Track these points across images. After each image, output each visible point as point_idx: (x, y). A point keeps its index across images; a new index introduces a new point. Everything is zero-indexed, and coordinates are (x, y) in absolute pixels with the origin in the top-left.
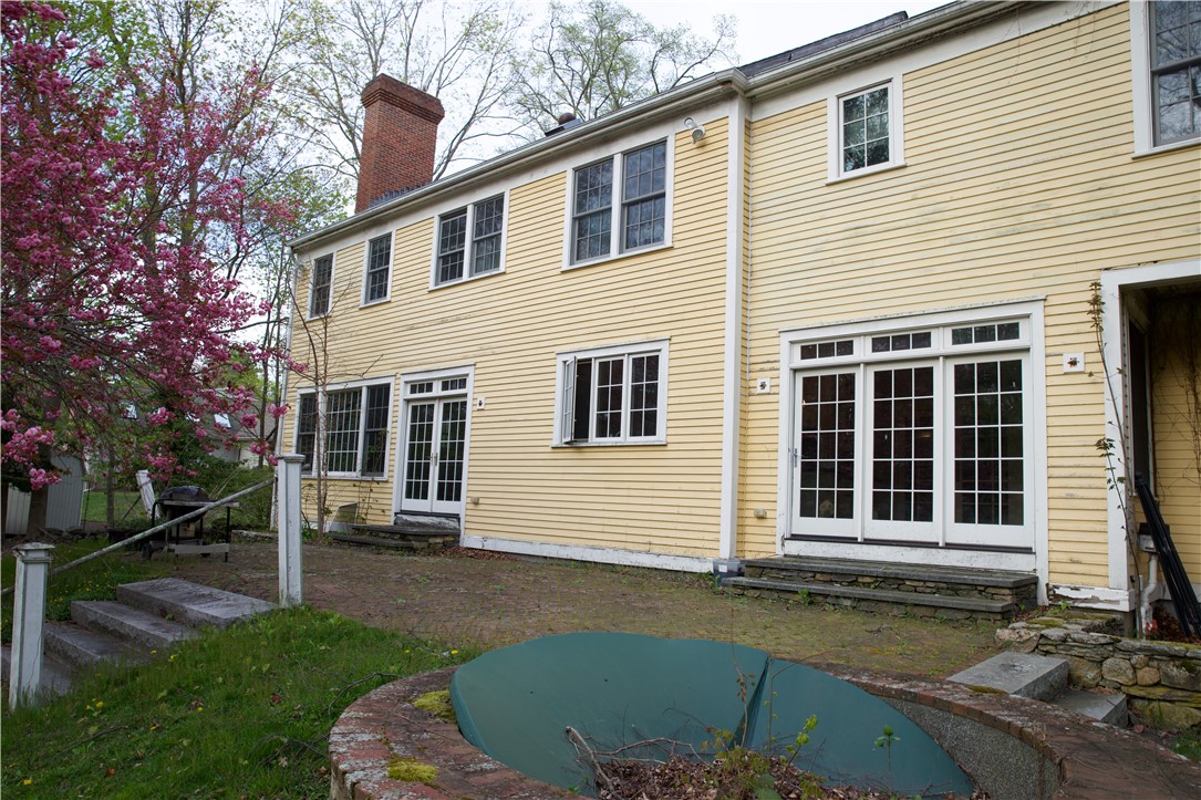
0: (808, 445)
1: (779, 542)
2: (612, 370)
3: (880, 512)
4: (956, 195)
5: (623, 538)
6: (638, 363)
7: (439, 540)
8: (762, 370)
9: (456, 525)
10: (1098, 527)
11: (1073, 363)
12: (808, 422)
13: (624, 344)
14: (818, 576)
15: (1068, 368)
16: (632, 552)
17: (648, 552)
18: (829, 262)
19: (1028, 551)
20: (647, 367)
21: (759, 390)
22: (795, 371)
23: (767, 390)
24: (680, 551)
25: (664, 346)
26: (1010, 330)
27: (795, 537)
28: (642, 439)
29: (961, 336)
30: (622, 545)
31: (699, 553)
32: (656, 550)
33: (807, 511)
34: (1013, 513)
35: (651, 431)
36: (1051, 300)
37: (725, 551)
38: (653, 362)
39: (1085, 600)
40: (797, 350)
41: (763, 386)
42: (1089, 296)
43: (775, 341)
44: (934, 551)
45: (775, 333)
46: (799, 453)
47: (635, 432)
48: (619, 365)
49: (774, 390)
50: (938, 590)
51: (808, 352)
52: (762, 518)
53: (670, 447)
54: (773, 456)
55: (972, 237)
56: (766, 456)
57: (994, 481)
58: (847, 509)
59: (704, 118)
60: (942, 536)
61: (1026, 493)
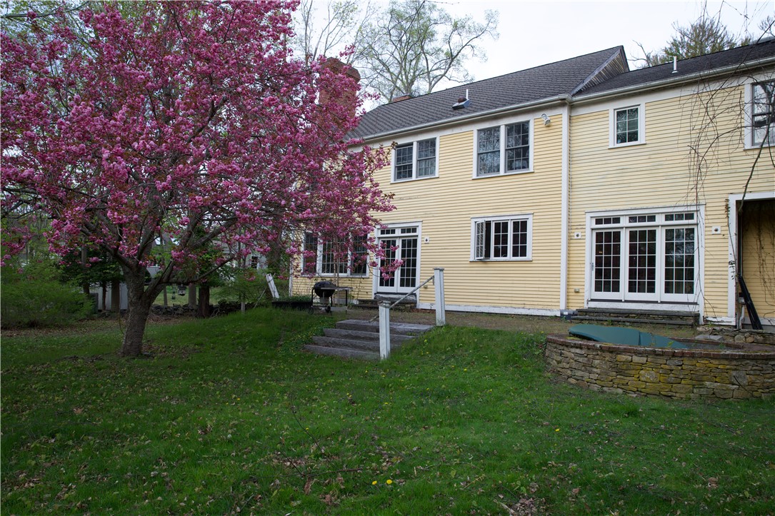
0: (598, 262)
1: (586, 302)
2: (502, 227)
3: (631, 289)
4: (668, 158)
5: (511, 302)
6: (516, 224)
7: (409, 306)
8: (577, 229)
9: (414, 298)
10: (724, 294)
11: (716, 230)
12: (599, 248)
13: (509, 215)
14: (612, 315)
15: (714, 232)
16: (515, 308)
17: (523, 308)
18: (609, 183)
19: (696, 304)
20: (521, 226)
21: (576, 237)
22: (592, 229)
23: (579, 237)
24: (540, 307)
25: (530, 217)
26: (690, 216)
27: (592, 300)
28: (519, 258)
29: (669, 217)
30: (510, 305)
31: (549, 307)
32: (528, 307)
33: (598, 289)
34: (690, 290)
35: (524, 254)
36: (708, 205)
37: (563, 306)
38: (524, 224)
39: (718, 322)
40: (594, 221)
41: (578, 236)
42: (724, 204)
43: (584, 216)
44: (656, 304)
45: (583, 213)
46: (594, 265)
47: (515, 254)
48: (505, 225)
49: (583, 237)
50: (664, 318)
51: (599, 221)
52: (578, 292)
53: (534, 262)
54: (582, 266)
55: (675, 177)
56: (579, 265)
57: (682, 277)
58: (616, 289)
59: (549, 113)
60: (660, 298)
61: (695, 281)
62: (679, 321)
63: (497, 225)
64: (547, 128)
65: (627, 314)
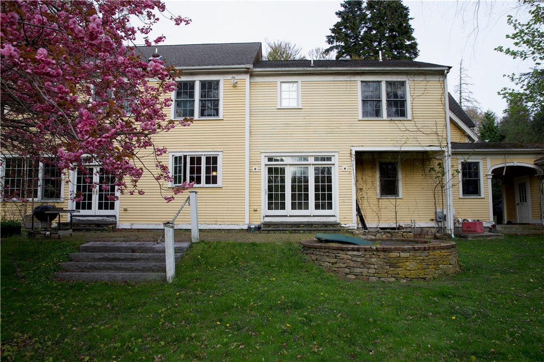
0: (270, 188)
1: (262, 218)
2: (196, 160)
3: (293, 207)
4: (316, 120)
5: (205, 220)
6: (208, 159)
7: (111, 226)
8: (254, 164)
9: (114, 220)
10: (350, 209)
11: (345, 169)
12: (270, 181)
13: (203, 151)
14: (288, 226)
15: (344, 170)
16: (208, 224)
17: (216, 224)
18: (277, 133)
19: (334, 216)
20: (212, 161)
21: (254, 170)
22: (266, 165)
23: (257, 170)
24: (230, 223)
25: (221, 154)
26: (329, 159)
27: (266, 216)
28: (211, 185)
29: (316, 159)
30: (204, 222)
31: (237, 223)
32: (219, 223)
33: (270, 208)
34: (330, 207)
35: (215, 181)
36: (340, 152)
37: (247, 222)
38: (215, 159)
39: (348, 227)
40: (267, 159)
41: (255, 169)
42: (349, 152)
43: (260, 155)
44: (310, 218)
45: (260, 153)
46: (267, 191)
47: (208, 182)
48: (199, 159)
49: (260, 171)
50: (322, 226)
51: (270, 159)
52: (256, 211)
53: (223, 188)
54: (259, 191)
55: (320, 132)
56: (257, 191)
57: (325, 199)
58: (283, 207)
59: (238, 77)
60: (311, 213)
61: (333, 201)
62: (331, 228)
63: (192, 159)
64: (234, 88)
65: (298, 225)
